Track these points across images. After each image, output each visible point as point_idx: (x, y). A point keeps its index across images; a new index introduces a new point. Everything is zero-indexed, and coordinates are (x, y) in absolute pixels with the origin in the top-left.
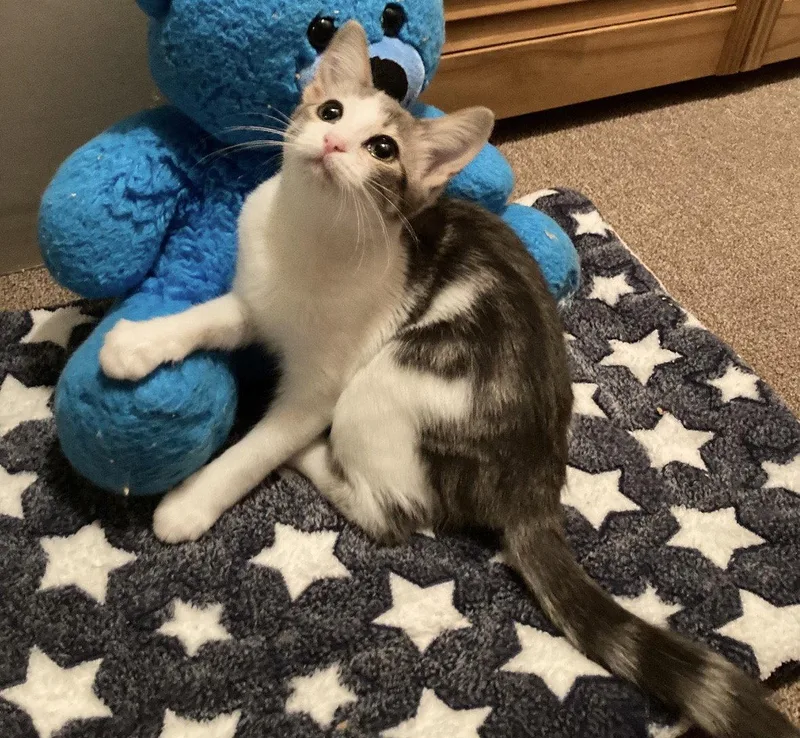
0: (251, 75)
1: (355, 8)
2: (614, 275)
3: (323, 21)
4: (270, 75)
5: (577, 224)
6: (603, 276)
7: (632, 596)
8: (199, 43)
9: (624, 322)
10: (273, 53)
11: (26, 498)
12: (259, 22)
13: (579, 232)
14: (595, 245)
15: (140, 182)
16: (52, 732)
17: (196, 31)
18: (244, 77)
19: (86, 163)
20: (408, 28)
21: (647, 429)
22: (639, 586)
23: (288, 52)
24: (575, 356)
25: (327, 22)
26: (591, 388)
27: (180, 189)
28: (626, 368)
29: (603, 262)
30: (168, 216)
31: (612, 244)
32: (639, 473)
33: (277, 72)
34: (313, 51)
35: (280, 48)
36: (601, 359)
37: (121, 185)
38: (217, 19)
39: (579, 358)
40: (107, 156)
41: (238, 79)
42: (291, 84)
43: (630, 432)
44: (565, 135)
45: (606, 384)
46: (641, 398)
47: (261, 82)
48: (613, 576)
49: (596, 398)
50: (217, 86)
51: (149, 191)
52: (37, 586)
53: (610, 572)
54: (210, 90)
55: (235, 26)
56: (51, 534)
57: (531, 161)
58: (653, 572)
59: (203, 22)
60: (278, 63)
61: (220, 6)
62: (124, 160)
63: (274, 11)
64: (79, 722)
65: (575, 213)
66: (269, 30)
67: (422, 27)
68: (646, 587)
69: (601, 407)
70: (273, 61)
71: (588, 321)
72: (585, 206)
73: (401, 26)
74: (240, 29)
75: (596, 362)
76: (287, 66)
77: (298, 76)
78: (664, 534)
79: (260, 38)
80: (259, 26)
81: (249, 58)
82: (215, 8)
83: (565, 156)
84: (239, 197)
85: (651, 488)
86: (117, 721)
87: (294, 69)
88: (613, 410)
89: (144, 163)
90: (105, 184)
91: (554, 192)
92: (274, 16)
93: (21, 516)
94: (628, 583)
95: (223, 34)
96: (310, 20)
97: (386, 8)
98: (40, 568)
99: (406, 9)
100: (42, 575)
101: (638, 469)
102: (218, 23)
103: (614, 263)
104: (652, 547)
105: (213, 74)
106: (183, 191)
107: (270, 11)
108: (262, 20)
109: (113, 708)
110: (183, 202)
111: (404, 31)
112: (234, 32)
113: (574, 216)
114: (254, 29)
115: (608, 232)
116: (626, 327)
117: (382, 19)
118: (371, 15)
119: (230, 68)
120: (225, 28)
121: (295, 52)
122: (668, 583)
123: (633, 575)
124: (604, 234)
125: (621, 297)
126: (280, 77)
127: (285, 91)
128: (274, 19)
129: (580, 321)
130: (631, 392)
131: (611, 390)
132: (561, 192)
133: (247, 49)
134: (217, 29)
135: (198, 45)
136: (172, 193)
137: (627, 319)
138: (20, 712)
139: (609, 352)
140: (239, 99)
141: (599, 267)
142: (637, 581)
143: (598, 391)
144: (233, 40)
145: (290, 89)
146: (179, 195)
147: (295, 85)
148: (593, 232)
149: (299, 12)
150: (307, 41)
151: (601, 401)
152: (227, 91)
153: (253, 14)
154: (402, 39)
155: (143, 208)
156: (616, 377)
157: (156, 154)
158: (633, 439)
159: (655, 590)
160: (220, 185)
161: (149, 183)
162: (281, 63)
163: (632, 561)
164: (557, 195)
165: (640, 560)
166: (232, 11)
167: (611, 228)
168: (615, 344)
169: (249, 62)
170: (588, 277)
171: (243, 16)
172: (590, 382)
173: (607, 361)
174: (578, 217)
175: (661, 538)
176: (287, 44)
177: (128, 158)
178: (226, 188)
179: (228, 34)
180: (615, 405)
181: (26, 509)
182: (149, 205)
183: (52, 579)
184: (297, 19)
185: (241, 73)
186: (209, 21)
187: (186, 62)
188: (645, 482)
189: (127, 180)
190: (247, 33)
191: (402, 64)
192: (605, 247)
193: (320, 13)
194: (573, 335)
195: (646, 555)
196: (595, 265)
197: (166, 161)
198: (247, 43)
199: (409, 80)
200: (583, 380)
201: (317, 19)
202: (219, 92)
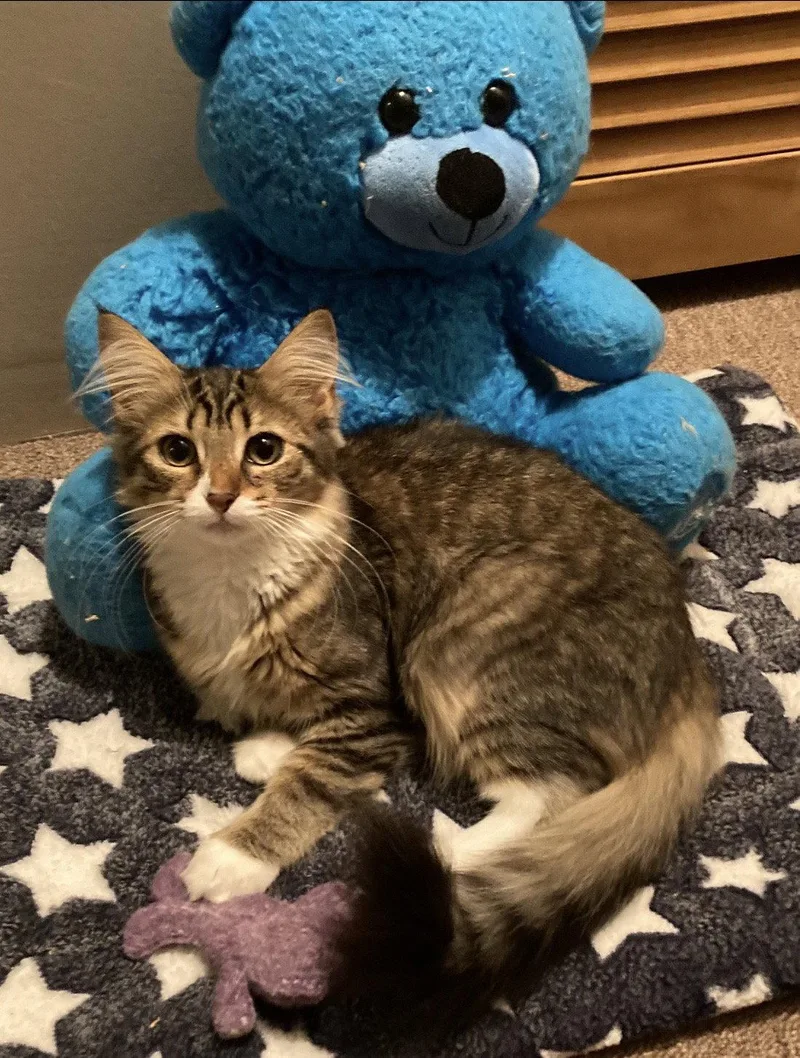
0: (305, 158)
1: (446, 80)
2: (787, 480)
3: (402, 94)
4: (327, 160)
5: (745, 411)
6: (771, 480)
7: (726, 858)
8: (247, 111)
9: (789, 536)
10: (334, 130)
11: (36, 681)
12: (320, 87)
13: (748, 421)
14: (767, 441)
15: (167, 299)
16: (51, 908)
17: (243, 94)
18: (297, 161)
19: (111, 273)
20: (519, 117)
21: (785, 671)
22: (738, 849)
23: (351, 129)
24: (712, 579)
25: (408, 96)
26: (727, 618)
27: (219, 313)
28: (777, 597)
29: (774, 464)
30: (204, 348)
31: (791, 441)
32: (770, 720)
33: (336, 157)
34: (384, 133)
35: (341, 124)
36: (745, 583)
37: (146, 301)
38: (269, 79)
39: (718, 582)
40: (135, 264)
41: (288, 162)
42: (353, 174)
43: (763, 674)
44: (764, 303)
45: (745, 614)
46: (788, 634)
47: (315, 169)
48: (707, 835)
49: (731, 630)
50: (263, 169)
51: (178, 311)
52: (47, 765)
53: (704, 830)
54: (255, 174)
55: (290, 90)
56: (61, 718)
57: (709, 334)
58: (763, 837)
59: (252, 81)
60: (338, 144)
61: (273, 62)
62: (152, 270)
63: (339, 72)
64: (81, 901)
65: (743, 397)
66: (331, 97)
67: (542, 120)
68: (747, 851)
69: (734, 639)
70: (332, 141)
71: (740, 532)
72: (760, 389)
73: (509, 114)
74: (294, 95)
75: (740, 586)
76: (349, 149)
77: (362, 165)
78: (787, 794)
79: (319, 108)
80: (319, 92)
81: (304, 135)
82: (269, 65)
83: (759, 329)
84: (287, 326)
85: (782, 740)
86: (120, 909)
87: (357, 155)
88: (747, 645)
89: (175, 275)
90: (129, 300)
91: (717, 373)
92: (339, 79)
93: (28, 697)
94: (727, 844)
95: (274, 101)
96: (383, 91)
97: (490, 86)
98: (51, 751)
99: (519, 90)
100: (53, 756)
101: (770, 716)
102: (270, 85)
103: (788, 466)
104: (768, 807)
105: (260, 153)
106: (223, 316)
107: (334, 72)
108: (323, 84)
109: (117, 892)
110: (223, 330)
111: (513, 120)
112: (287, 98)
113: (742, 401)
114: (313, 96)
115: (788, 425)
116: (791, 543)
117: (482, 100)
118: (468, 93)
119: (280, 147)
120: (277, 93)
121: (360, 132)
122: (778, 854)
123: (735, 836)
124: (782, 428)
125: (791, 509)
126: (340, 163)
127: (344, 182)
128: (339, 84)
129: (728, 533)
130: (777, 626)
131: (751, 622)
132: (727, 372)
133: (301, 123)
134: (268, 93)
135: (245, 113)
136: (208, 318)
137: (794, 533)
138: (20, 885)
139: (758, 575)
140: (290, 190)
141: (768, 470)
142: (737, 845)
143: (735, 623)
144: (285, 109)
145: (351, 179)
146: (217, 321)
147: (357, 176)
148: (767, 423)
149: (371, 79)
150: (377, 118)
151: (735, 633)
152: (276, 177)
153: (313, 76)
154: (508, 131)
155: (174, 333)
156: (761, 607)
157: (189, 265)
158: (767, 681)
159: (759, 857)
160: (265, 309)
161: (179, 301)
162: (342, 144)
163: (738, 821)
164: (721, 376)
165: (749, 820)
166: (287, 69)
167: (793, 421)
168: (770, 565)
169: (304, 141)
170: (751, 480)
171: (300, 78)
172: (725, 610)
173: (754, 587)
174: (747, 402)
175: (784, 798)
176: (352, 119)
177: (157, 268)
178: (272, 314)
179: (280, 100)
180: (752, 641)
181: (34, 691)
182: (180, 331)
183: (62, 762)
184: (366, 87)
185: (292, 153)
186: (260, 82)
187: (230, 135)
188: (776, 733)
189: (153, 296)
190: (302, 101)
191: (501, 162)
192: (783, 443)
193: (398, 82)
194: (716, 553)
195: (760, 816)
196: (762, 466)
197: (201, 275)
198: (301, 115)
199: (508, 185)
200: (718, 606)
201: (393, 91)
202: (266, 177)
